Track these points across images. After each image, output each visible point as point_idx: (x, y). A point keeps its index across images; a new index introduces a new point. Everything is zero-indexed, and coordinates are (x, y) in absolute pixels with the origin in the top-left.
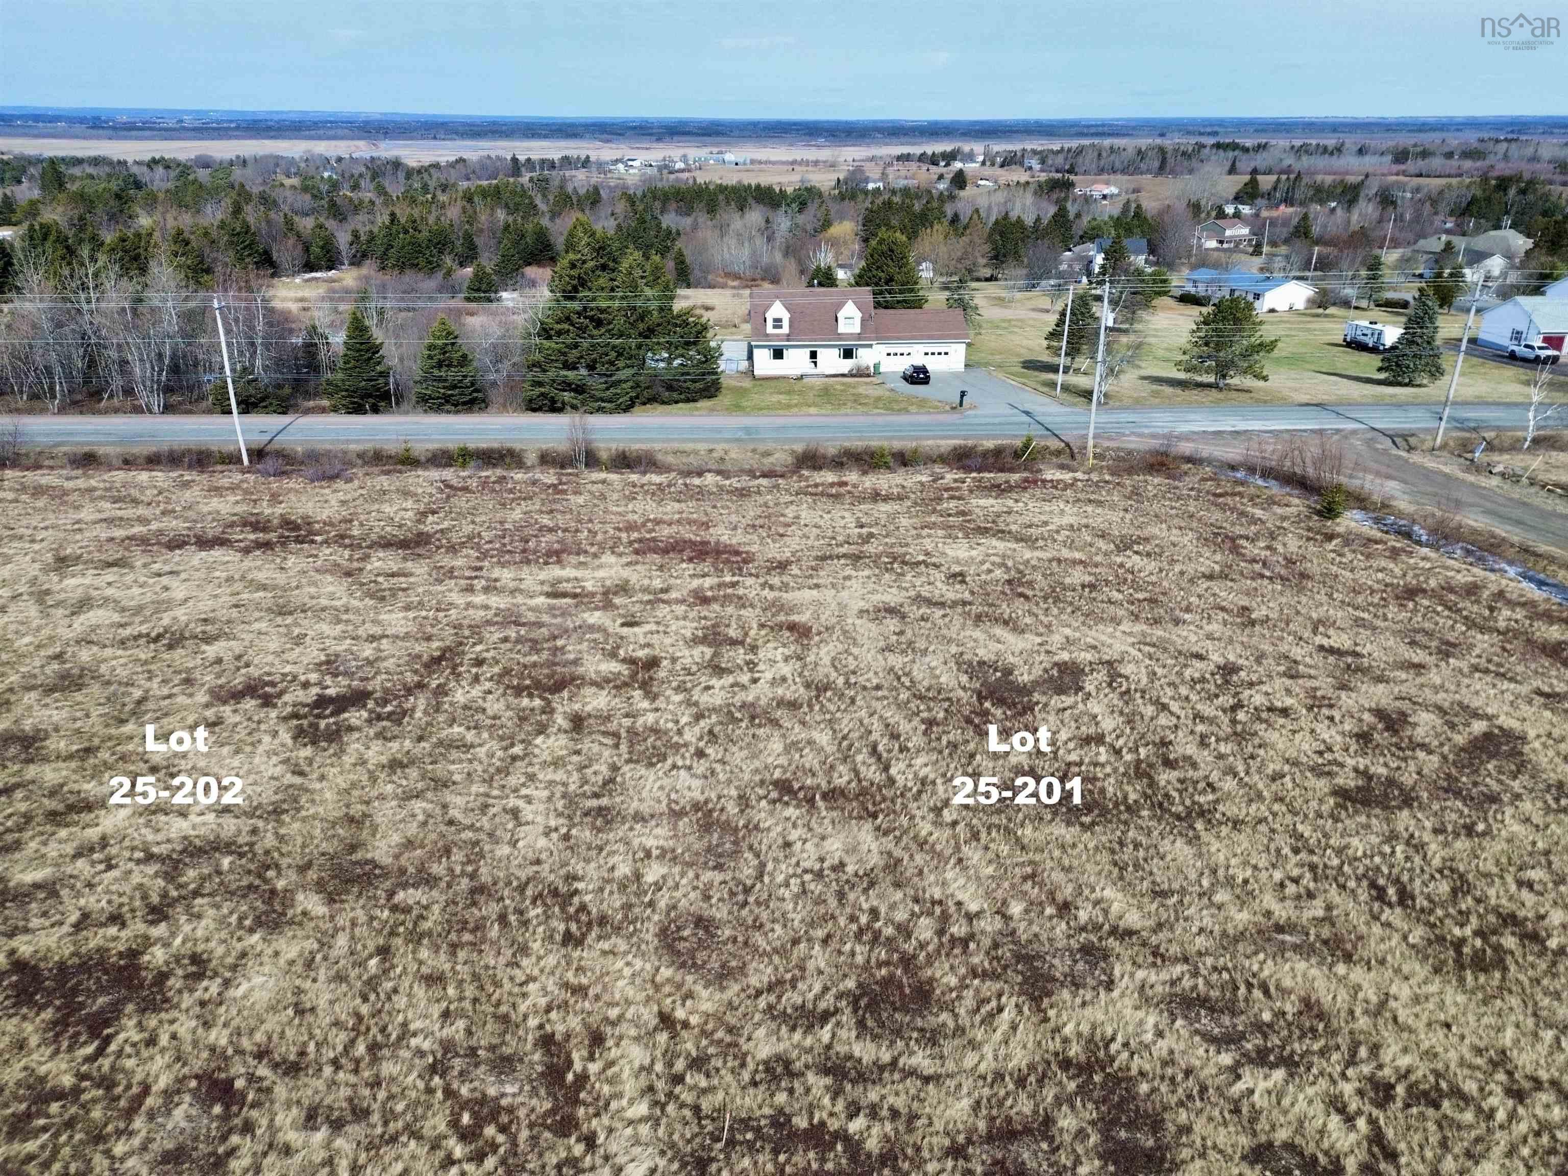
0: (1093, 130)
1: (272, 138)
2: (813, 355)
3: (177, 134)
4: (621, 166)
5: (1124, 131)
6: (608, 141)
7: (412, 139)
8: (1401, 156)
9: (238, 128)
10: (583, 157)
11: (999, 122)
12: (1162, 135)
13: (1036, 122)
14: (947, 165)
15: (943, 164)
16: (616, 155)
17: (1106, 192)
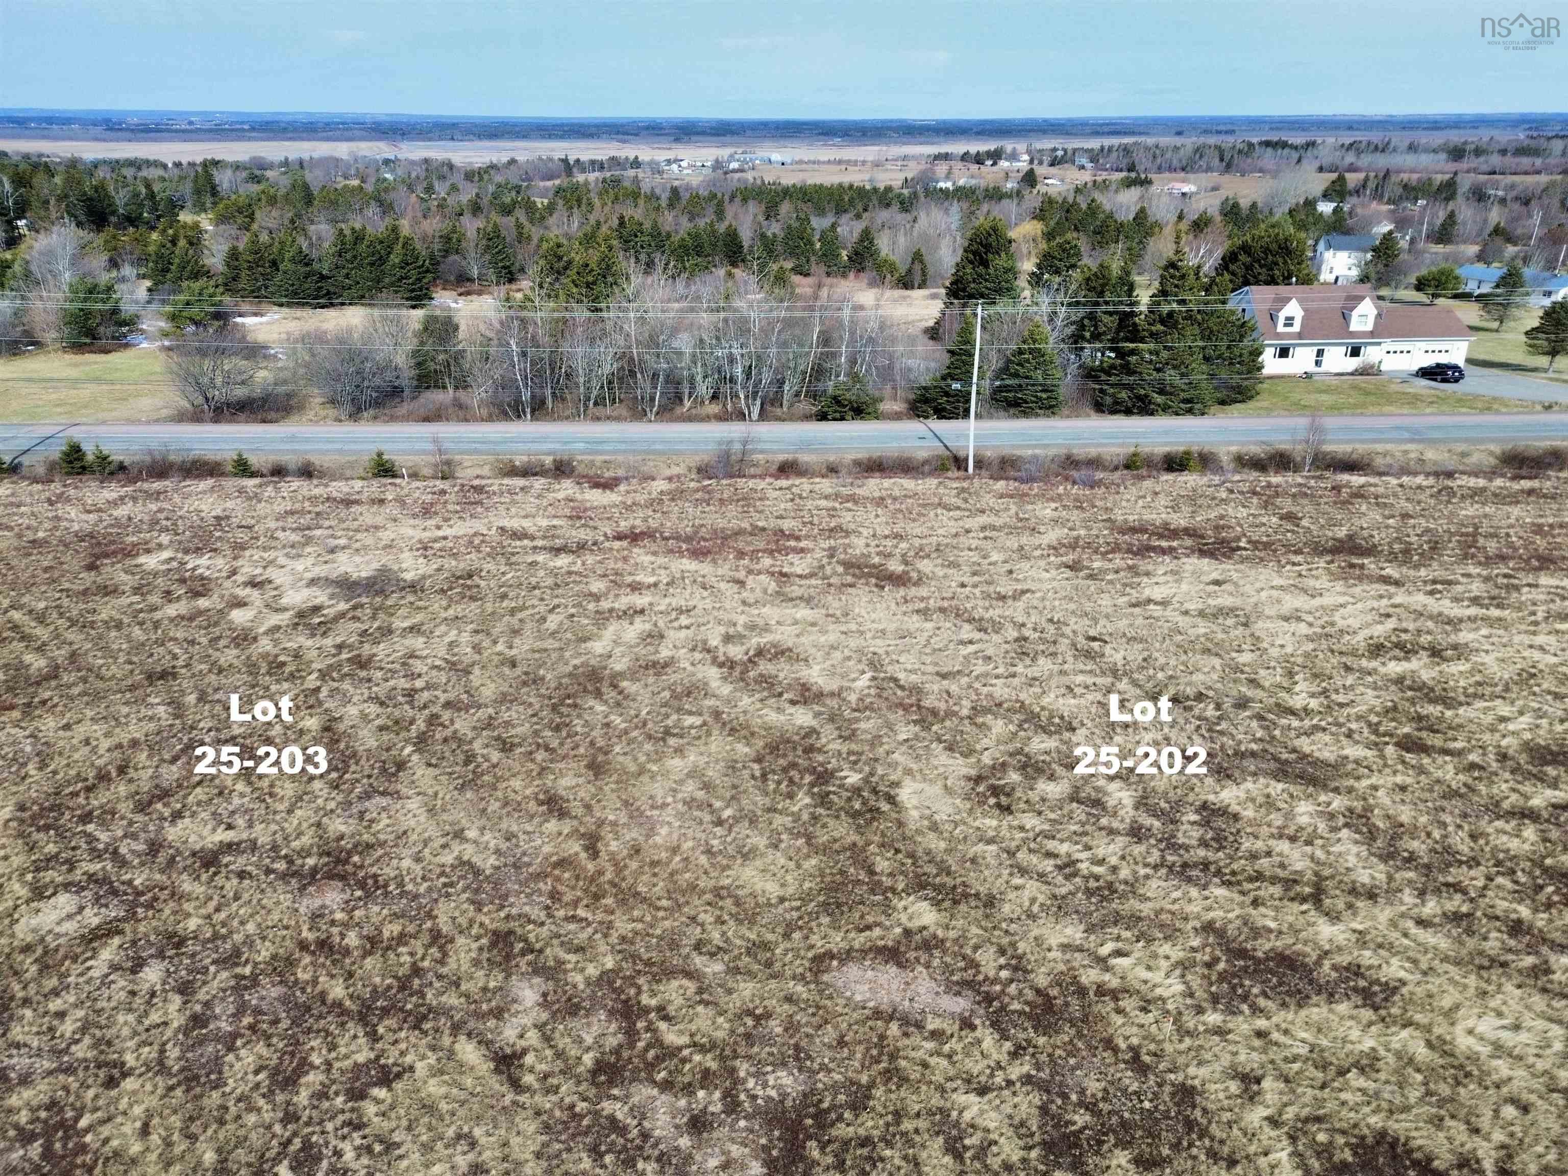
0: (1106, 129)
1: (290, 139)
2: (1320, 353)
3: (194, 135)
4: (675, 167)
5: (1142, 129)
6: (624, 142)
7: (430, 140)
8: (1457, 153)
9: (253, 129)
10: (632, 157)
11: (1007, 121)
12: (1179, 133)
13: (1045, 121)
14: (994, 164)
15: (989, 162)
16: (671, 155)
17: (1186, 189)
